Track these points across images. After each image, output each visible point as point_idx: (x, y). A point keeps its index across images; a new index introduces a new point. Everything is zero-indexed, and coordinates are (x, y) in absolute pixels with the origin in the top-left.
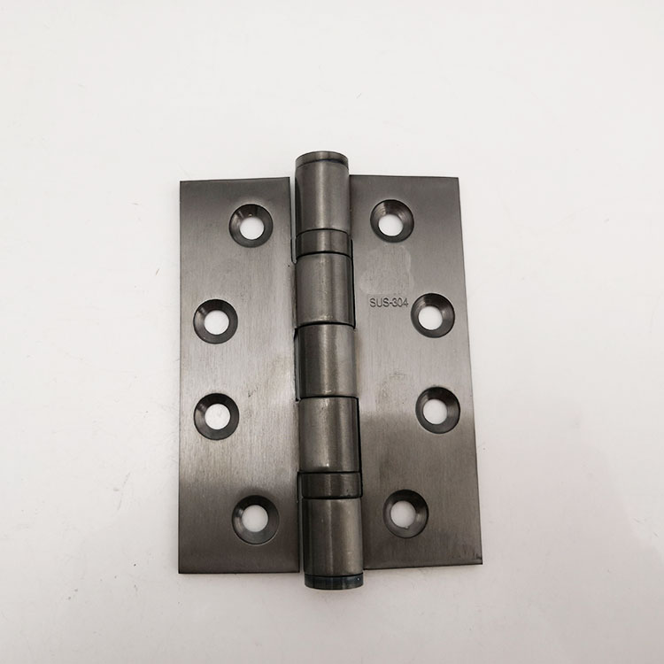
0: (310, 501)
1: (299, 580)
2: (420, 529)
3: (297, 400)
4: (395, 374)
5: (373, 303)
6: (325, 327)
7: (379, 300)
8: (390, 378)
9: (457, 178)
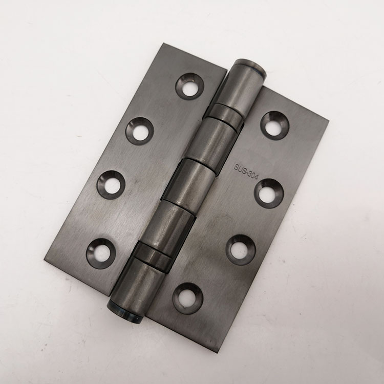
0: (135, 259)
1: (107, 300)
2: (196, 309)
3: (161, 199)
4: (227, 215)
5: (237, 167)
6: (199, 165)
7: (241, 168)
8: (222, 216)
9: (328, 121)
